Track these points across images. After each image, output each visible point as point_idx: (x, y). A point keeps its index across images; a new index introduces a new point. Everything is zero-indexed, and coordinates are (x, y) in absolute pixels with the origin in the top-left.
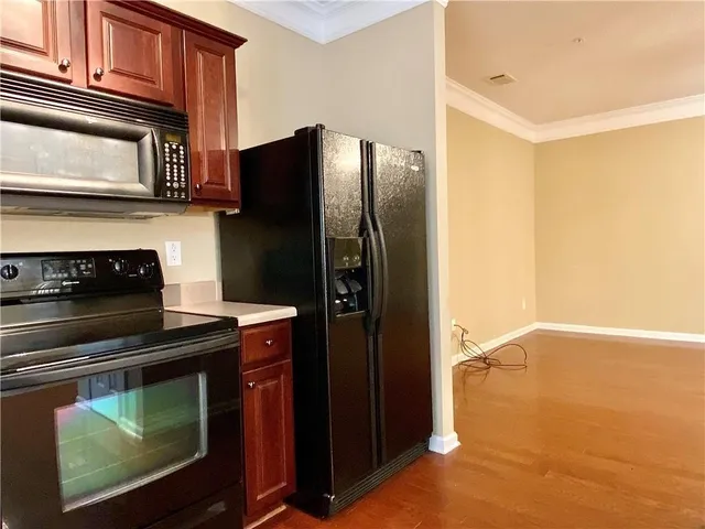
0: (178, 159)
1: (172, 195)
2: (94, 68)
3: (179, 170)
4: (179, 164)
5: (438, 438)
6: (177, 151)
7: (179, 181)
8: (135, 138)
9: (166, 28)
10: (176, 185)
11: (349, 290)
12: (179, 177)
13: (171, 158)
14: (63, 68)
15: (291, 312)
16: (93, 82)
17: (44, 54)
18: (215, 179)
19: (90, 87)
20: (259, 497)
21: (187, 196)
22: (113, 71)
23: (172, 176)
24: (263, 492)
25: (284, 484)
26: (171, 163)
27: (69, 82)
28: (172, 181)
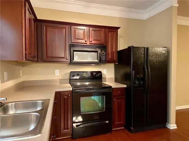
0: (104, 55)
1: (103, 62)
2: (91, 40)
3: (104, 57)
4: (104, 56)
5: (169, 125)
6: (104, 53)
7: (104, 59)
8: (97, 52)
9: (103, 30)
10: (103, 60)
11: (139, 83)
12: (104, 58)
13: (103, 55)
14: (86, 41)
15: (125, 86)
16: (90, 43)
17: (83, 40)
18: (112, 57)
19: (90, 44)
20: (116, 123)
21: (105, 62)
22: (93, 40)
23: (103, 58)
24: (117, 122)
25: (122, 122)
26: (103, 56)
27: (87, 43)
28: (103, 59)
